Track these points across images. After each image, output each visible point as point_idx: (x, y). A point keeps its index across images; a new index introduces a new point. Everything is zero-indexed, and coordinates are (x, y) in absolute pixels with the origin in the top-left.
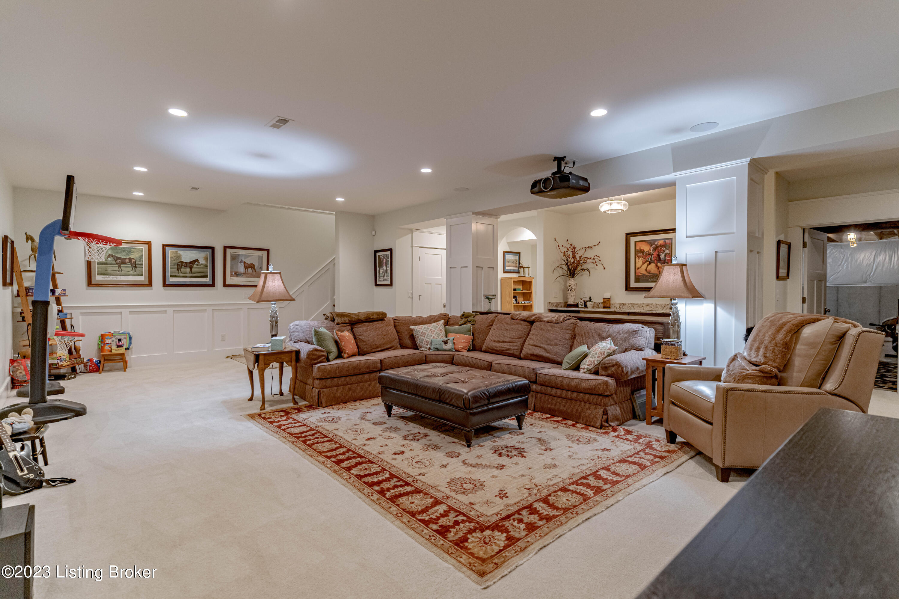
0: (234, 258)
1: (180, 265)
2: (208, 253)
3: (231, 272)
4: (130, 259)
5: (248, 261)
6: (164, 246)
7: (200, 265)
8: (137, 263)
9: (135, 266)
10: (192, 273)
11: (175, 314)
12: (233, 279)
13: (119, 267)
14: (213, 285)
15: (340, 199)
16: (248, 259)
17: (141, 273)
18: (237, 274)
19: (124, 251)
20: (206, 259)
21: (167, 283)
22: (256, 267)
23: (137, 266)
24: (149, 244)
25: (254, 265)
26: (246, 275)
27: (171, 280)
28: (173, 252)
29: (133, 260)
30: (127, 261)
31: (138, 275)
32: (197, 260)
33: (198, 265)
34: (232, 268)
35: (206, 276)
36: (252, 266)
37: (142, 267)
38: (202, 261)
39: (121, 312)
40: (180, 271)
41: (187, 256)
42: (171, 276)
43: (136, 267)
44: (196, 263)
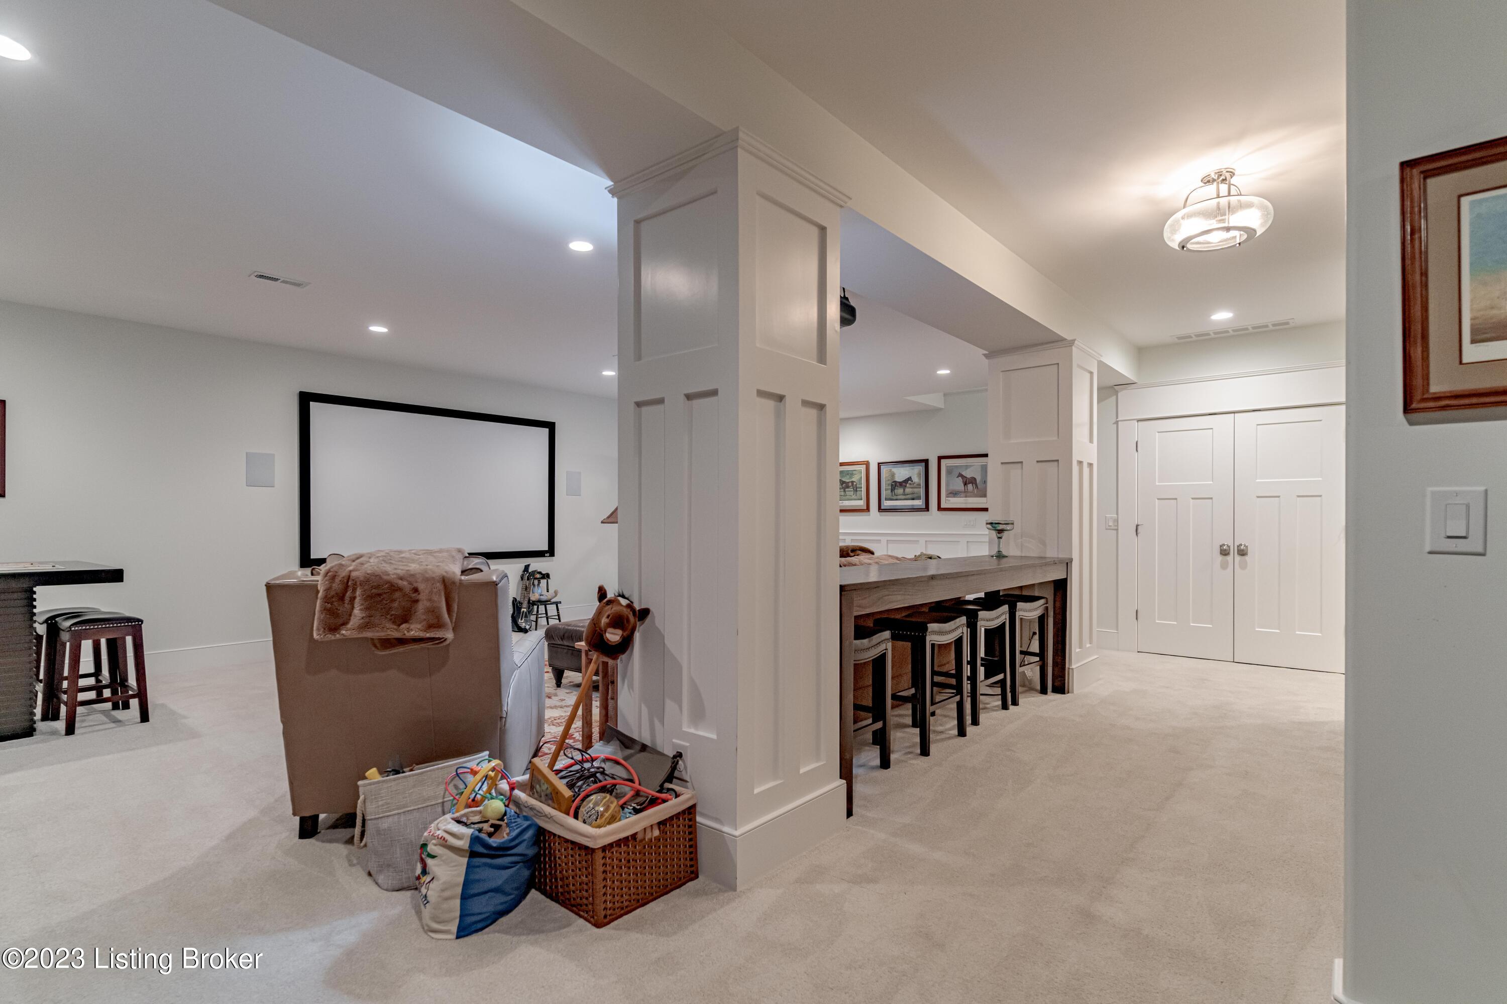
0: (950, 471)
1: (895, 485)
2: (920, 468)
3: (947, 490)
4: (852, 482)
5: (968, 474)
6: (879, 464)
7: (913, 484)
8: (858, 486)
9: (856, 489)
10: (905, 495)
11: (889, 545)
12: (949, 501)
13: (845, 491)
14: (927, 508)
15: (944, 372)
16: (969, 470)
17: (860, 498)
18: (954, 494)
19: (848, 474)
20: (919, 474)
21: (882, 508)
22: (978, 482)
23: (858, 489)
24: (867, 464)
25: (975, 479)
26: (966, 494)
27: (885, 504)
28: (887, 470)
29: (855, 483)
30: (850, 484)
31: (859, 499)
32: (910, 479)
33: (910, 484)
34: (947, 485)
35: (919, 498)
36: (973, 481)
37: (861, 491)
38: (916, 479)
39: (845, 539)
40: (893, 493)
41: (901, 473)
42: (886, 499)
43: (857, 491)
44: (909, 482)
